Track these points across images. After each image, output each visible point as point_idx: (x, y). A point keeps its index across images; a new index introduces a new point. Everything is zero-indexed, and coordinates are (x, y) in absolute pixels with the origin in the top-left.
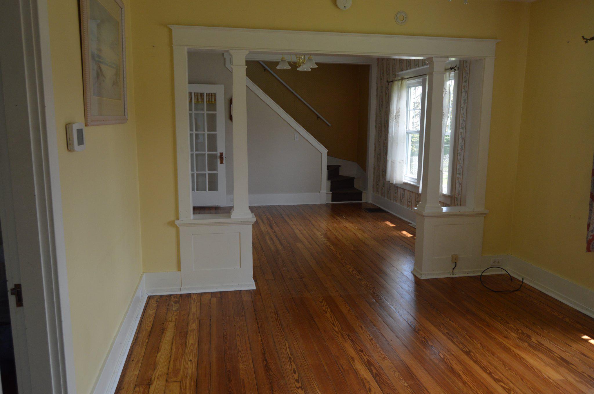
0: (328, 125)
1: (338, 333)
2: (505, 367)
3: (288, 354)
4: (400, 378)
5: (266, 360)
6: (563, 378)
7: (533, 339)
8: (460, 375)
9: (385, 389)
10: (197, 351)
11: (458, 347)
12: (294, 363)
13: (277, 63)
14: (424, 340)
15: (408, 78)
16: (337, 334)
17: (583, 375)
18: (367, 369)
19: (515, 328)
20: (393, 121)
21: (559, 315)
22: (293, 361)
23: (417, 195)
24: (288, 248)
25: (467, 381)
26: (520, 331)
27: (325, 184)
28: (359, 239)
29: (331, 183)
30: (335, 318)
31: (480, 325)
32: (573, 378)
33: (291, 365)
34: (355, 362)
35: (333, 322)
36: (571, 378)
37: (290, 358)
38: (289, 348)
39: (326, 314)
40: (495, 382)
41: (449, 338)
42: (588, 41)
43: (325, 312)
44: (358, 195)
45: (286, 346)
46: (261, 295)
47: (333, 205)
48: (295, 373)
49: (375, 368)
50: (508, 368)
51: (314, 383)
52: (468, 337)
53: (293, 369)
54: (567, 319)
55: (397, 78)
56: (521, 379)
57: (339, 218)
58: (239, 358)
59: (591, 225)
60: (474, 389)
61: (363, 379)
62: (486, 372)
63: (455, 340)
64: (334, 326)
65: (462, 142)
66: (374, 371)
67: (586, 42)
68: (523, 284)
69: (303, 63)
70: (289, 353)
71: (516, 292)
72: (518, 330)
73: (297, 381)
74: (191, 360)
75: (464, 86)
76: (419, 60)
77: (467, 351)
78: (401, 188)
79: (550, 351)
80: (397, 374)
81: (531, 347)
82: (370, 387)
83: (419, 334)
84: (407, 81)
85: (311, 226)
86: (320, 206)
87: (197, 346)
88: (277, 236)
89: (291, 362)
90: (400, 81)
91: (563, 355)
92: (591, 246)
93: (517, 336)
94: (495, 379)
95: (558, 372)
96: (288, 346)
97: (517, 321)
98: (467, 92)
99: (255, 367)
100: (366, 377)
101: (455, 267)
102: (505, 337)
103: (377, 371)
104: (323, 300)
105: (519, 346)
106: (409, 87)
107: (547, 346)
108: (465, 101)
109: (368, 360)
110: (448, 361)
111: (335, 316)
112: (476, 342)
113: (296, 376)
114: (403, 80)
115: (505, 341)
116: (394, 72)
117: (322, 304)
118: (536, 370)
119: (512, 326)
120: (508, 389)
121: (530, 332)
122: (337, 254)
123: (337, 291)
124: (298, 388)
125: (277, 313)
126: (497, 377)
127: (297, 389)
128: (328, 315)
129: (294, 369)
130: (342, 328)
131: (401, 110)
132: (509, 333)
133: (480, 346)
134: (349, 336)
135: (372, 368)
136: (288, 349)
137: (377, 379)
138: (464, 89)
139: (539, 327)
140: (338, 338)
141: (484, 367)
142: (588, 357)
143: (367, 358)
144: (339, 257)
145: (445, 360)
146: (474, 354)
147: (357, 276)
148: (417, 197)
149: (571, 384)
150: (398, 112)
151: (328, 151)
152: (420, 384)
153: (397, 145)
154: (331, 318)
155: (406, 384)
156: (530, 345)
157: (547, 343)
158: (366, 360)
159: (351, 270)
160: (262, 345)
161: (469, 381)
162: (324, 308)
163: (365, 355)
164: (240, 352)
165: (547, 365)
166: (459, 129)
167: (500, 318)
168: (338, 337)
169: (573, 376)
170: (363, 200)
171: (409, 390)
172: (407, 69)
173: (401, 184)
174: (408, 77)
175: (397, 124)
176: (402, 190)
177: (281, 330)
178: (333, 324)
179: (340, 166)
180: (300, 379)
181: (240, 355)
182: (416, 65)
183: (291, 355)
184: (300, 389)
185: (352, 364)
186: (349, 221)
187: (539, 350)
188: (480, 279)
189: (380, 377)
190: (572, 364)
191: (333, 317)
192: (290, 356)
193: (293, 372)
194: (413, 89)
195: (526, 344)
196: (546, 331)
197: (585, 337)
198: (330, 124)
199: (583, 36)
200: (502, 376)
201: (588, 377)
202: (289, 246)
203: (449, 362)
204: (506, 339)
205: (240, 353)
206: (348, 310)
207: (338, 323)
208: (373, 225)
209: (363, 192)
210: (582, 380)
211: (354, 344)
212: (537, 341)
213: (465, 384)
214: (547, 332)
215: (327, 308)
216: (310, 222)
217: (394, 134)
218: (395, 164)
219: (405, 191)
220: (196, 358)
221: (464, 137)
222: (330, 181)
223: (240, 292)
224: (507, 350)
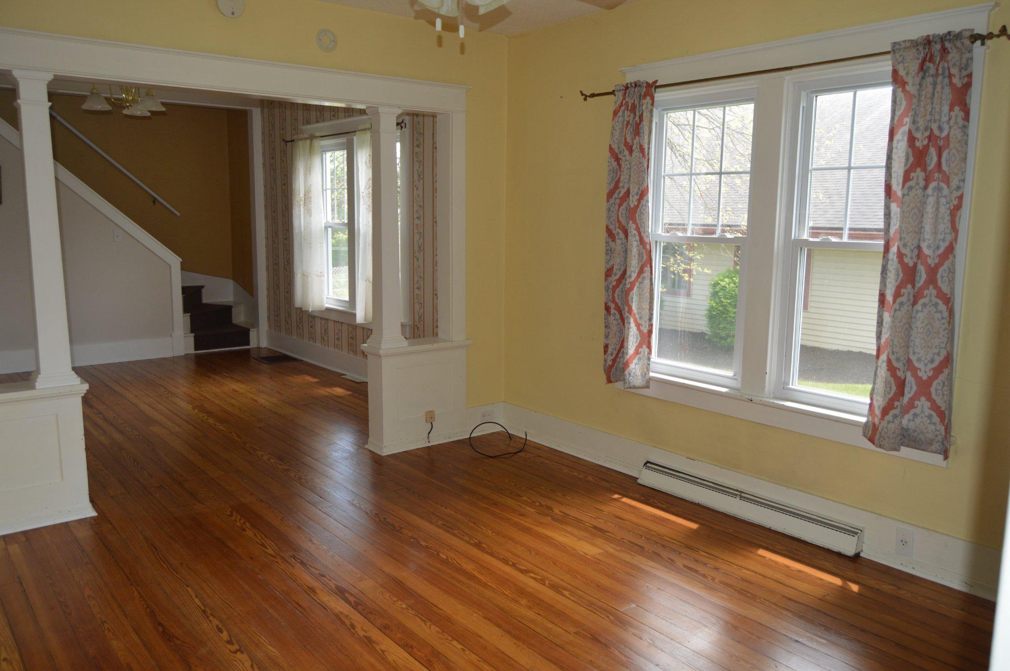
0: (176, 215)
1: (274, 557)
2: (530, 552)
3: (200, 607)
4: (393, 599)
5: (160, 624)
6: (602, 551)
7: (556, 511)
8: (475, 577)
9: (375, 619)
10: (13, 640)
11: (462, 539)
12: (214, 617)
13: (84, 98)
14: (412, 540)
15: (321, 137)
16: (274, 559)
17: (624, 542)
18: (339, 598)
19: (530, 501)
20: (300, 207)
21: (580, 475)
22: (212, 615)
23: (350, 328)
24: (137, 437)
25: (487, 582)
26: (537, 504)
27: (180, 320)
28: (265, 407)
29: (191, 317)
30: (263, 536)
31: (484, 505)
32: (613, 548)
33: (210, 621)
34: (317, 593)
35: (262, 542)
36: (610, 548)
37: (204, 612)
38: (196, 596)
39: (244, 532)
40: (522, 575)
41: (446, 531)
42: (588, 98)
43: (242, 530)
44: (243, 335)
45: (191, 596)
46: (111, 523)
47: (197, 357)
48: (221, 631)
49: (351, 594)
50: (534, 554)
51: (260, 639)
52: (472, 525)
53: (215, 627)
54: (590, 478)
55: (301, 136)
56: (553, 563)
57: (217, 378)
58: (106, 632)
59: (609, 346)
60: (498, 589)
61: (338, 613)
62: (508, 564)
63: (456, 531)
64: (266, 548)
65: (420, 239)
66: (352, 599)
67: (585, 99)
68: (527, 442)
69: (134, 101)
70: (200, 604)
71: (519, 454)
72: (535, 503)
73: (230, 642)
74: (5, 660)
75: (416, 153)
76: (338, 107)
77: (476, 543)
78: (322, 318)
79: (580, 521)
80: (387, 595)
81: (555, 521)
82: (351, 622)
83: (403, 534)
84: (321, 140)
85: (170, 395)
86: (174, 360)
87: (9, 633)
88: (105, 419)
89: (208, 617)
90: (308, 142)
91: (595, 523)
92: (611, 374)
93: (535, 510)
94: (521, 571)
95: (594, 545)
96: (193, 595)
97: (531, 491)
98: (422, 163)
99: (145, 639)
100: (341, 610)
101: (431, 430)
102: (521, 515)
103: (355, 597)
104: (231, 512)
105: (541, 523)
106: (324, 150)
107: (574, 516)
108: (419, 176)
109: (337, 587)
110: (454, 561)
111: (261, 533)
112: (485, 529)
113: (225, 635)
114: (312, 139)
115: (522, 520)
116: (293, 125)
117: (233, 518)
118: (568, 548)
119: (525, 498)
120: (541, 580)
121: (549, 503)
122: (233, 436)
123: (252, 494)
124: (235, 652)
125: (154, 547)
126: (524, 568)
127: (233, 654)
128: (250, 533)
129: (217, 626)
130: (279, 548)
131: (313, 189)
132: (524, 508)
133: (492, 533)
134: (294, 557)
135: (347, 595)
136: (196, 598)
137: (359, 609)
138: (417, 158)
139: (560, 494)
140: (278, 564)
141: (504, 559)
142: (623, 519)
143: (334, 584)
144: (239, 440)
145: (450, 561)
146: (485, 544)
147: (279, 466)
148: (350, 329)
149: (612, 556)
150: (308, 192)
151: (181, 260)
152: (424, 600)
153: (310, 247)
154: (256, 536)
155: (404, 606)
156: (554, 519)
157: (573, 512)
158: (333, 587)
159: (265, 458)
160: (143, 602)
161: (489, 581)
162: (238, 524)
163: (330, 580)
164: (105, 622)
165: (580, 539)
166: (413, 219)
167: (507, 492)
168: (277, 562)
169: (613, 545)
170: (251, 343)
171: (411, 612)
172: (318, 122)
173: (321, 312)
174: (322, 134)
175: (309, 212)
176: (323, 322)
177: (172, 571)
178: (263, 545)
179: (202, 287)
180: (233, 639)
181: (106, 628)
182: (333, 116)
183: (204, 606)
184: (239, 653)
185: (313, 596)
186: (238, 380)
187: (566, 523)
188: (470, 442)
189: (363, 605)
190: (608, 532)
191: (257, 534)
192: (203, 608)
193: (216, 630)
194: (329, 154)
195: (549, 518)
196: (568, 498)
197: (616, 496)
198: (179, 211)
199: (581, 90)
200: (530, 565)
201: (629, 543)
202: (137, 433)
203: (456, 563)
204: (522, 518)
205: (105, 624)
206: (281, 520)
207: (271, 542)
208: (281, 382)
209: (251, 330)
210: (623, 549)
211: (308, 568)
212: (561, 512)
213: (485, 585)
214: (570, 498)
215: (244, 523)
216: (165, 388)
217: (305, 228)
218: (309, 278)
219: (329, 321)
220: (16, 653)
221: (422, 232)
222: (190, 314)
223: (66, 524)
224: (527, 531)
